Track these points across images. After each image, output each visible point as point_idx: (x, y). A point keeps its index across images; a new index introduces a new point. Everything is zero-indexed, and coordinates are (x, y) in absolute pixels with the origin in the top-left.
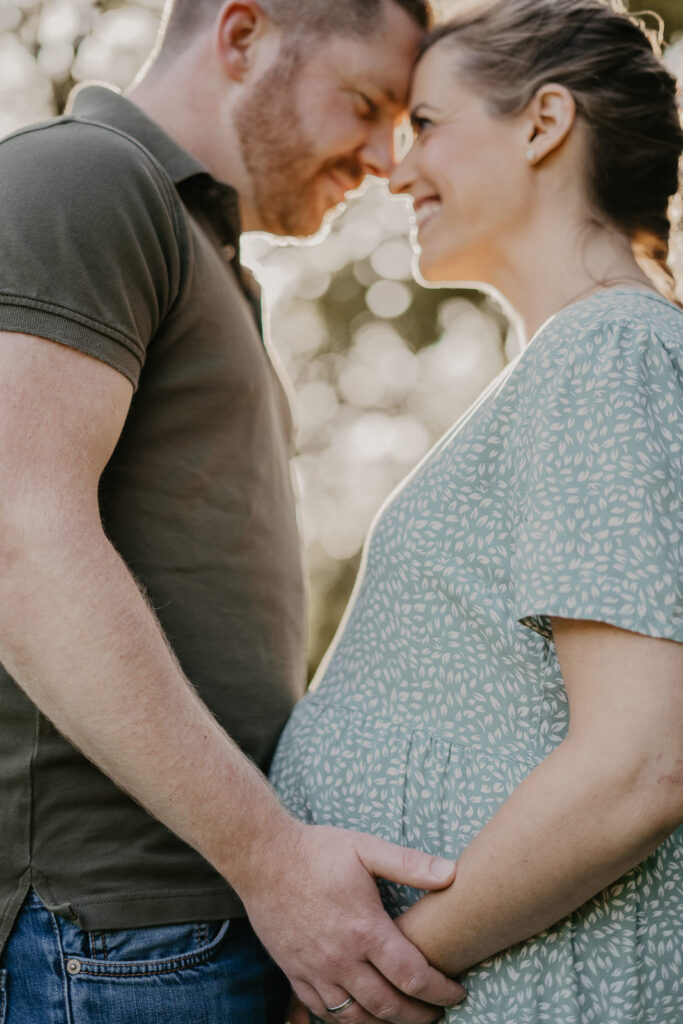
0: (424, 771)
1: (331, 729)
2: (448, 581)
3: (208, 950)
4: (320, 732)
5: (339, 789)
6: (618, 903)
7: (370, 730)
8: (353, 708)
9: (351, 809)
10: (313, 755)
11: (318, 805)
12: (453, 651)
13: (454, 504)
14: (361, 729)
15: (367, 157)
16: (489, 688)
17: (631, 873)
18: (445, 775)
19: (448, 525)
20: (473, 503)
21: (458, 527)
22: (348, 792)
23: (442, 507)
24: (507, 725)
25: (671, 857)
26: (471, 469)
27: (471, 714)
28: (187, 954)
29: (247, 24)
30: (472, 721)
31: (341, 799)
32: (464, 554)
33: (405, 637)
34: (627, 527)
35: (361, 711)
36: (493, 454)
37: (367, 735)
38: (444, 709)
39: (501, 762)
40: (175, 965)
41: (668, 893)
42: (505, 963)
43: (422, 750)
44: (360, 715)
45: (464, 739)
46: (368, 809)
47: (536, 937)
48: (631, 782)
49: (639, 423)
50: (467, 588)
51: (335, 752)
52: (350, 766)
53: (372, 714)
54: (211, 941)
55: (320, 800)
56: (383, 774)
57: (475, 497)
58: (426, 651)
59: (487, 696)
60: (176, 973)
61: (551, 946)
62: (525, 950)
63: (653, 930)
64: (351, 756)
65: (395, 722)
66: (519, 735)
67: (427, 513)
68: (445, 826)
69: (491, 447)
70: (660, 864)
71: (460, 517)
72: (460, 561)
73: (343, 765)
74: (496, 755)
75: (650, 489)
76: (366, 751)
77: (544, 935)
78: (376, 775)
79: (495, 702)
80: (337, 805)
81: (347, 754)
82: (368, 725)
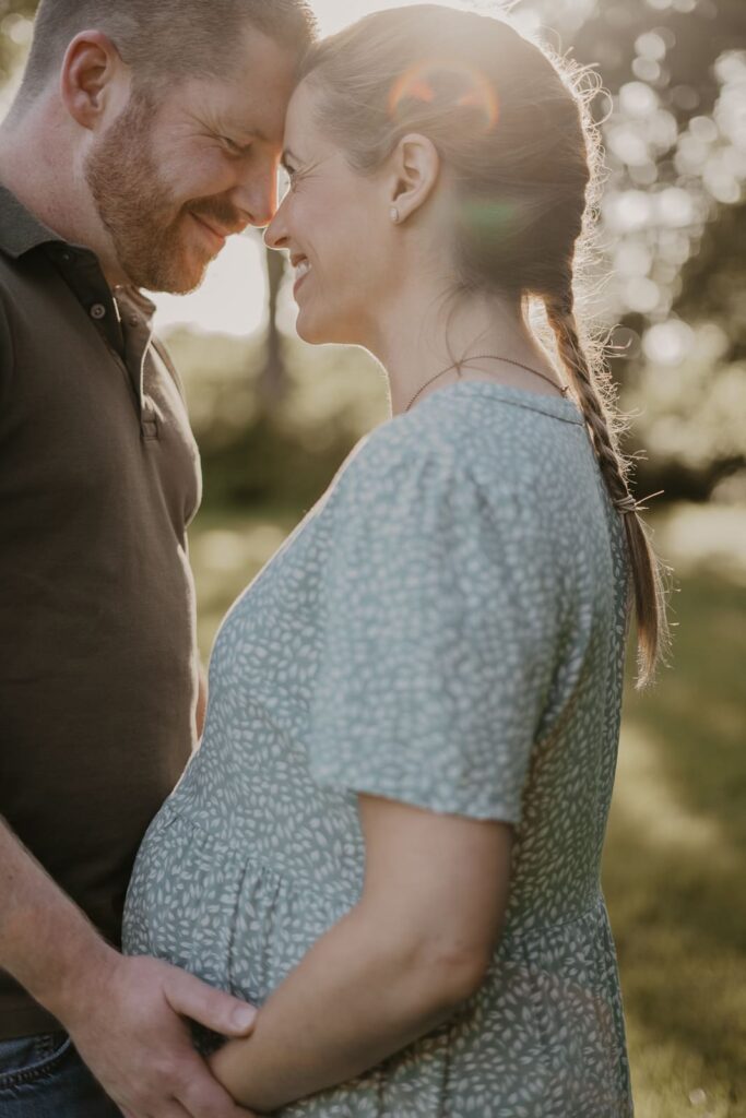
0: (255, 902)
1: (176, 844)
2: (272, 712)
3: (49, 1063)
4: (167, 844)
5: (174, 912)
6: (428, 1057)
7: (210, 852)
8: (197, 824)
9: (185, 932)
10: (158, 869)
11: (155, 924)
12: (281, 783)
13: (277, 633)
14: (201, 849)
15: (239, 201)
16: (315, 823)
17: (444, 1027)
18: (273, 909)
19: (271, 653)
20: (295, 632)
21: (281, 656)
22: (183, 915)
23: (267, 633)
24: (333, 863)
25: (493, 1007)
26: (292, 596)
27: (298, 848)
28: (25, 1069)
29: (97, 62)
30: (300, 856)
31: (176, 923)
32: (287, 685)
33: (237, 762)
34: (413, 691)
35: (203, 829)
36: (313, 581)
37: (206, 857)
38: (275, 840)
39: (326, 900)
40: (11, 1080)
41: (485, 1045)
42: (320, 1105)
43: (254, 880)
44: (202, 834)
45: (294, 873)
46: (199, 936)
47: (346, 1083)
48: (409, 960)
49: (432, 577)
50: (289, 723)
51: (176, 870)
52: (187, 889)
53: (213, 835)
54: (56, 1051)
55: (157, 919)
56: (216, 901)
57: (297, 625)
58: (256, 779)
59: (312, 831)
60: (12, 1088)
61: (362, 1094)
62: (336, 1094)
63: (463, 1084)
64: (189, 877)
65: (232, 847)
66: (345, 874)
67: (253, 638)
68: (270, 961)
69: (309, 575)
70: (478, 1015)
71: (283, 645)
72: (283, 692)
73: (180, 887)
74: (321, 893)
75: (440, 651)
76: (204, 874)
77: (355, 1082)
78: (210, 902)
79: (321, 839)
80: (171, 928)
81: (186, 876)
82: (207, 846)
